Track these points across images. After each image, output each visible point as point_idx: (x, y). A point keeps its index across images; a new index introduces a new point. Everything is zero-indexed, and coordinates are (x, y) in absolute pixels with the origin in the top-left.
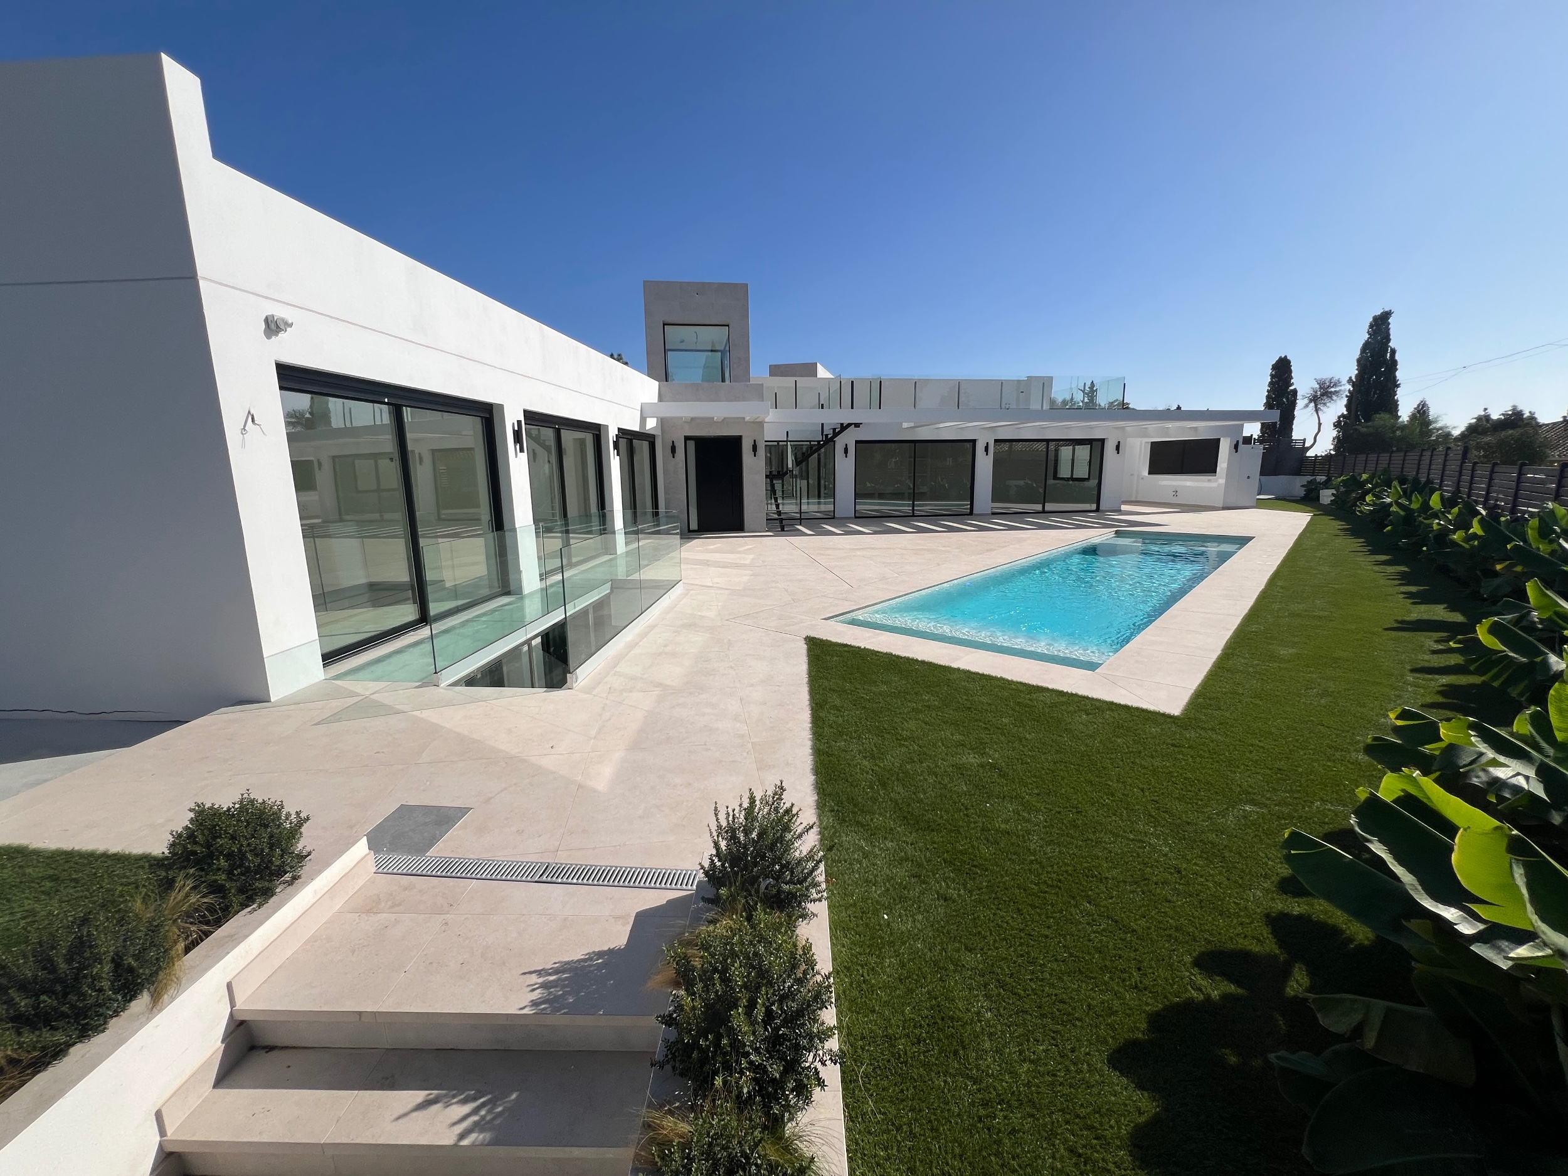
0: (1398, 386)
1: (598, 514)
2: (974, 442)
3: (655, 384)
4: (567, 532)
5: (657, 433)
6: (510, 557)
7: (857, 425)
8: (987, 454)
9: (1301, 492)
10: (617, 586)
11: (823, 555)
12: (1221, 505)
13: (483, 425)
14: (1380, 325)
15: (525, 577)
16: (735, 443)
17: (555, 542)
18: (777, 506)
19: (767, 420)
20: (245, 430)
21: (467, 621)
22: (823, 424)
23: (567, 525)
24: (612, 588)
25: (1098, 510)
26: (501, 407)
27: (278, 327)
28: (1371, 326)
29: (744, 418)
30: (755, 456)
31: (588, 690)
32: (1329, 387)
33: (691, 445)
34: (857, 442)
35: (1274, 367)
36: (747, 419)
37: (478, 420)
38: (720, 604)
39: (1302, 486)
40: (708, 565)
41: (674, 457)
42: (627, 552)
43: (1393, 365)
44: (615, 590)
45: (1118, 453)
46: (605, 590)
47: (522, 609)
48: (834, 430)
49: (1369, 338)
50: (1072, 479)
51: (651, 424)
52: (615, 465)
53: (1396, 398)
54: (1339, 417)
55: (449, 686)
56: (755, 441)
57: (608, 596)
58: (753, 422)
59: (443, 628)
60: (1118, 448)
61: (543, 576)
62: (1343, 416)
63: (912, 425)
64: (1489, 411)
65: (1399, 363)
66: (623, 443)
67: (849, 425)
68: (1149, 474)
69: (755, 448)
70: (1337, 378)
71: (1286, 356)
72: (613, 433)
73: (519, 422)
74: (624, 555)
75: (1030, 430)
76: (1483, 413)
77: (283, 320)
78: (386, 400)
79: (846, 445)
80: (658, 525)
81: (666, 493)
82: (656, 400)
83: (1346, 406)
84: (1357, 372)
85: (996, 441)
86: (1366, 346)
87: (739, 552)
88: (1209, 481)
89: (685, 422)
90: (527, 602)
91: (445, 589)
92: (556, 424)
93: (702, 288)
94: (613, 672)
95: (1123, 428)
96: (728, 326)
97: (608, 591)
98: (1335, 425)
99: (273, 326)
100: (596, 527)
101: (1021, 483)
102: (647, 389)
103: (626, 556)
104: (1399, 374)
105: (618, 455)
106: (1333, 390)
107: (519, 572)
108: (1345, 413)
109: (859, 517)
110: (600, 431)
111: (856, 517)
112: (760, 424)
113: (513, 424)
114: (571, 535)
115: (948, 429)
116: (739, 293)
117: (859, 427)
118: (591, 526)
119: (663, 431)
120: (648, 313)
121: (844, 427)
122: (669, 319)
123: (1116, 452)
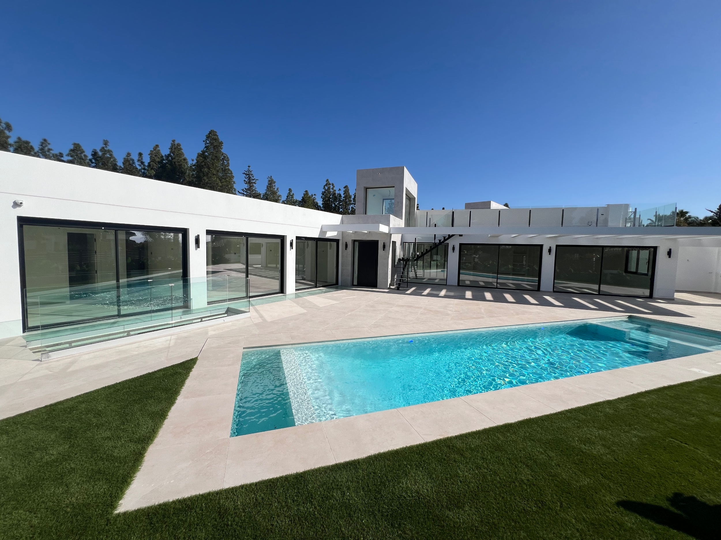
2: (541, 246)
3: (340, 216)
5: (339, 238)
8: (551, 255)
13: (182, 236)
16: (376, 243)
22: (435, 235)
25: (651, 297)
26: (188, 229)
30: (384, 250)
33: (357, 244)
34: (460, 244)
37: (180, 234)
41: (347, 249)
48: (444, 237)
50: (637, 273)
51: (331, 234)
52: (289, 253)
56: (384, 243)
58: (384, 234)
60: (669, 253)
67: (453, 235)
69: (384, 247)
72: (290, 239)
73: (199, 235)
78: (103, 228)
79: (453, 246)
81: (342, 266)
82: (338, 223)
85: (556, 246)
89: (352, 233)
93: (382, 171)
95: (675, 239)
101: (615, 272)
109: (460, 286)
110: (282, 238)
111: (458, 286)
112: (389, 235)
113: (196, 236)
116: (399, 171)
117: (460, 236)
119: (342, 238)
121: (450, 236)
122: (368, 186)
123: (668, 256)
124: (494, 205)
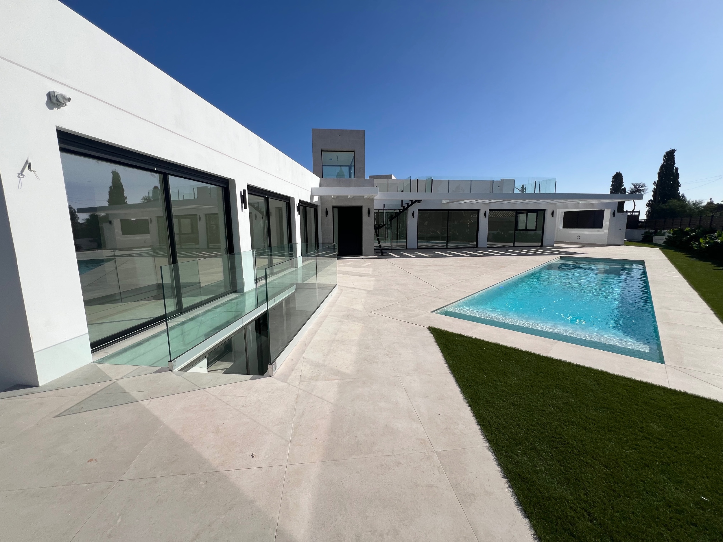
0: (680, 186)
1: (288, 246)
2: (478, 211)
3: (318, 179)
4: (271, 255)
5: (319, 204)
6: (237, 270)
7: (419, 201)
8: (485, 217)
9: (641, 238)
10: (299, 287)
11: (412, 269)
12: (606, 244)
13: (222, 191)
14: (670, 157)
15: (246, 281)
16: (360, 208)
17: (264, 261)
18: (379, 243)
19: (375, 198)
20: (22, 175)
21: (207, 311)
22: (402, 200)
23: (271, 251)
24: (296, 289)
25: (542, 246)
26: (234, 181)
27: (58, 100)
28: (665, 157)
29: (363, 196)
30: (369, 216)
31: (284, 378)
32: (639, 187)
33: (336, 210)
34: (419, 210)
35: (614, 177)
36: (366, 197)
37: (220, 188)
38: (363, 300)
39: (642, 234)
40: (349, 274)
41: (327, 217)
42: (303, 266)
43: (677, 175)
44: (298, 289)
45: (553, 217)
46: (292, 290)
47: (244, 302)
48: (408, 204)
49: (663, 163)
50: (526, 230)
51: (316, 199)
52: (297, 218)
53: (678, 192)
54: (649, 201)
55: (179, 371)
56: (369, 208)
57: (293, 295)
58: (369, 199)
59: (191, 316)
60: (553, 214)
61: (257, 281)
62: (651, 200)
63: (448, 201)
64: (713, 200)
65: (680, 175)
66: (301, 208)
68: (563, 228)
69: (369, 212)
70: (643, 183)
71: (620, 172)
72: (297, 202)
73: (244, 191)
74: (302, 268)
75: (507, 204)
76: (709, 201)
77: (62, 95)
78: (155, 169)
79: (413, 212)
80: (318, 252)
81: (323, 235)
82: (319, 187)
83: (653, 196)
84: (658, 179)
85: (490, 210)
86: (662, 167)
87: (363, 267)
88: (599, 231)
89: (333, 199)
90: (247, 297)
91: (200, 288)
92: (266, 195)
93: (341, 132)
94: (302, 359)
95: (555, 204)
96: (354, 152)
97: (295, 290)
98: (647, 205)
99: (54, 100)
100: (287, 253)
102: (314, 181)
103: (302, 269)
104: (680, 180)
105: (299, 214)
106: (641, 189)
107: (242, 279)
108: (652, 199)
109: (419, 249)
110: (290, 201)
111: (418, 249)
112: (372, 200)
113: (241, 192)
114: (273, 257)
115: (466, 204)
116: (360, 135)
117: (420, 202)
118: (284, 252)
119: (322, 203)
120: (314, 145)
121: (413, 202)
122: (324, 149)
123: (552, 216)
124: (394, 178)
